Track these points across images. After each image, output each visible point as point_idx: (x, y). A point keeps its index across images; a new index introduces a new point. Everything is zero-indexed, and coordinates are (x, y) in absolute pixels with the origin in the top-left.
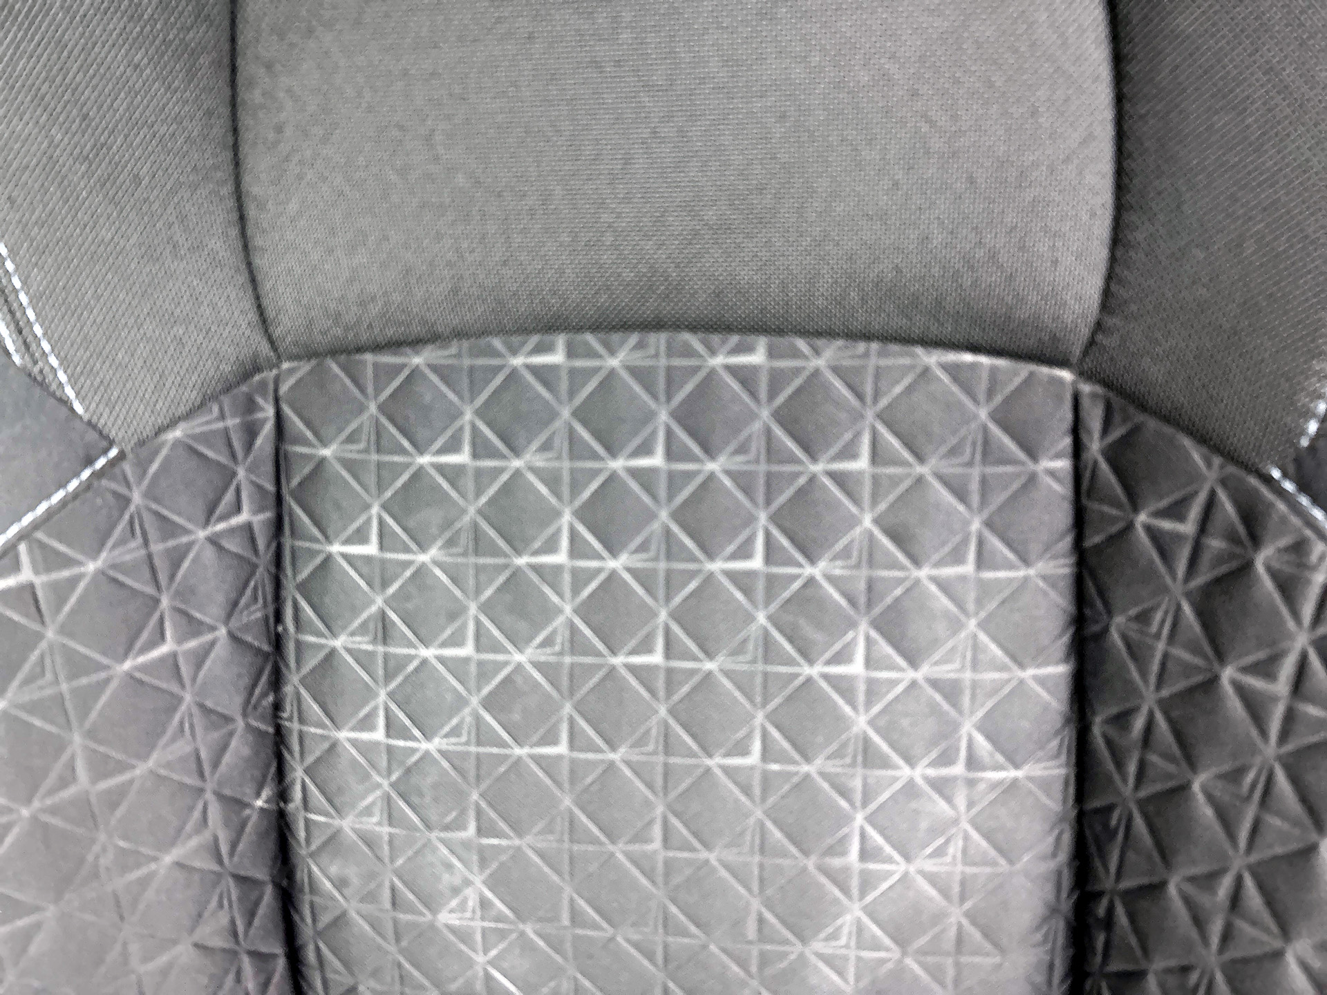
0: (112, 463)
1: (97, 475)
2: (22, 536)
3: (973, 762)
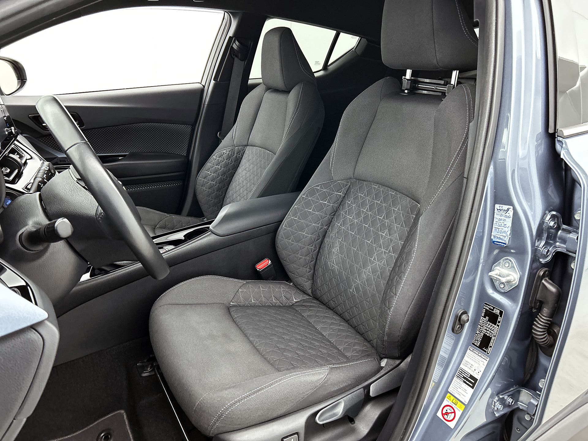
0: (332, 181)
1: (330, 182)
2: (320, 184)
3: (389, 252)
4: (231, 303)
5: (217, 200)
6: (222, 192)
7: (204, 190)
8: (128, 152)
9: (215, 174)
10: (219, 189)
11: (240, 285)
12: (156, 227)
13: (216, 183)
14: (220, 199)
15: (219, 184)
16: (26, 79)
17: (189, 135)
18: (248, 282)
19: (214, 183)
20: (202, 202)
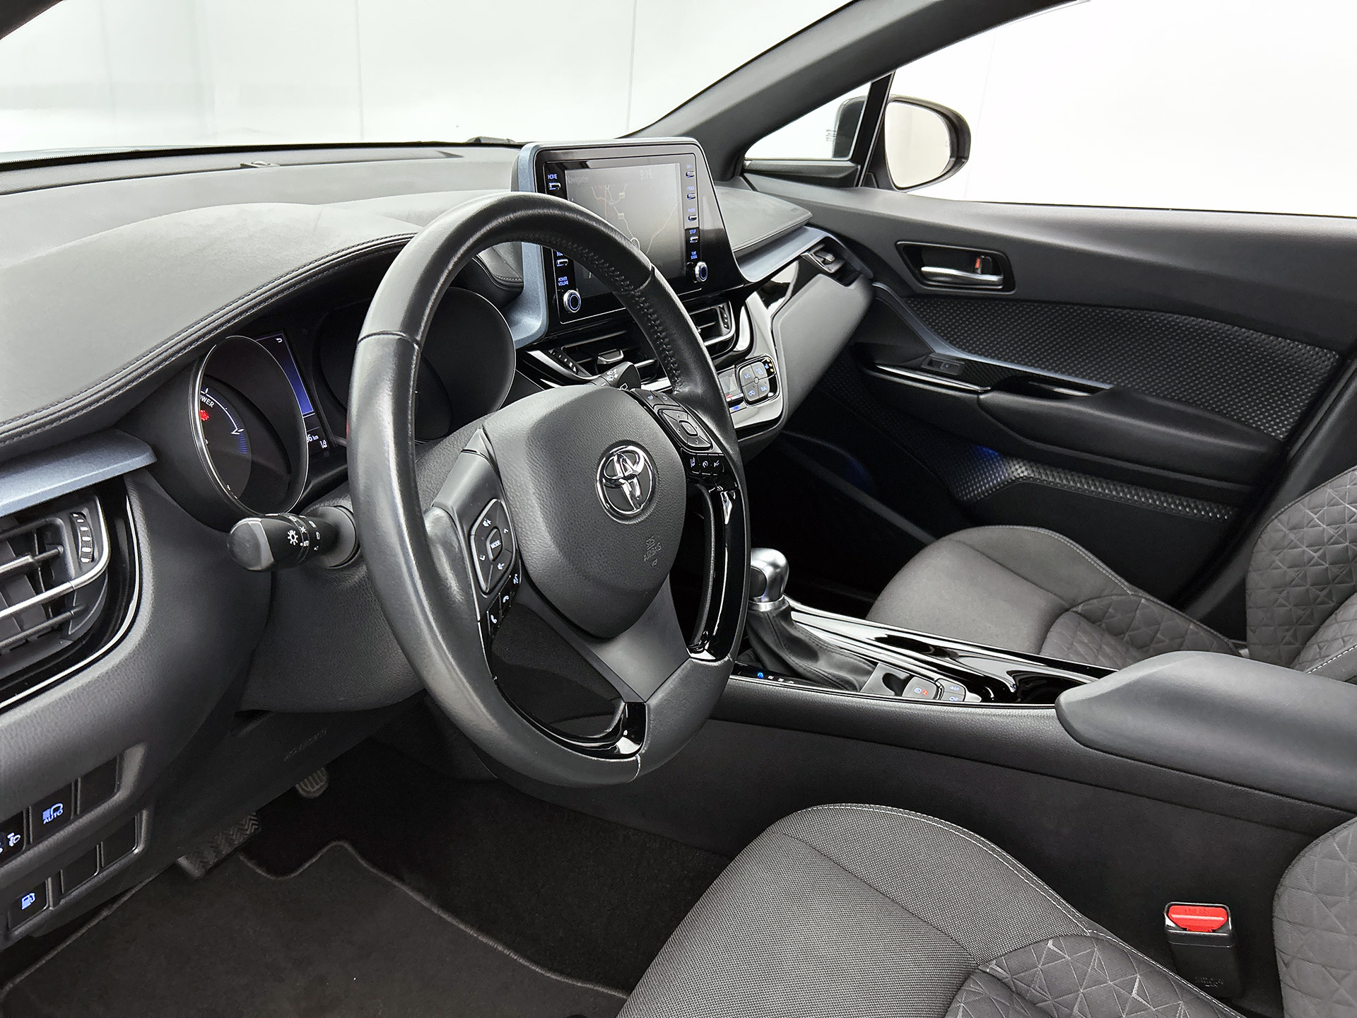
4: (993, 964)
5: (1300, 612)
6: (1330, 595)
7: (1274, 564)
8: (1109, 384)
9: (1331, 531)
10: (1322, 582)
11: (1061, 929)
12: (1074, 609)
13: (1323, 557)
14: (1312, 613)
15: (1331, 564)
16: (967, 158)
17: (1316, 383)
18: (1097, 939)
19: (1314, 554)
20: (1252, 597)
